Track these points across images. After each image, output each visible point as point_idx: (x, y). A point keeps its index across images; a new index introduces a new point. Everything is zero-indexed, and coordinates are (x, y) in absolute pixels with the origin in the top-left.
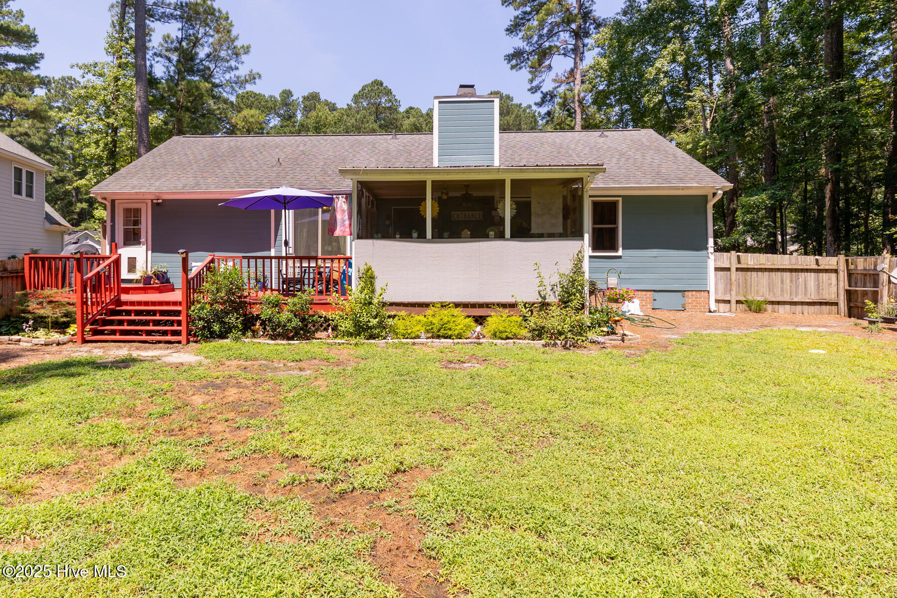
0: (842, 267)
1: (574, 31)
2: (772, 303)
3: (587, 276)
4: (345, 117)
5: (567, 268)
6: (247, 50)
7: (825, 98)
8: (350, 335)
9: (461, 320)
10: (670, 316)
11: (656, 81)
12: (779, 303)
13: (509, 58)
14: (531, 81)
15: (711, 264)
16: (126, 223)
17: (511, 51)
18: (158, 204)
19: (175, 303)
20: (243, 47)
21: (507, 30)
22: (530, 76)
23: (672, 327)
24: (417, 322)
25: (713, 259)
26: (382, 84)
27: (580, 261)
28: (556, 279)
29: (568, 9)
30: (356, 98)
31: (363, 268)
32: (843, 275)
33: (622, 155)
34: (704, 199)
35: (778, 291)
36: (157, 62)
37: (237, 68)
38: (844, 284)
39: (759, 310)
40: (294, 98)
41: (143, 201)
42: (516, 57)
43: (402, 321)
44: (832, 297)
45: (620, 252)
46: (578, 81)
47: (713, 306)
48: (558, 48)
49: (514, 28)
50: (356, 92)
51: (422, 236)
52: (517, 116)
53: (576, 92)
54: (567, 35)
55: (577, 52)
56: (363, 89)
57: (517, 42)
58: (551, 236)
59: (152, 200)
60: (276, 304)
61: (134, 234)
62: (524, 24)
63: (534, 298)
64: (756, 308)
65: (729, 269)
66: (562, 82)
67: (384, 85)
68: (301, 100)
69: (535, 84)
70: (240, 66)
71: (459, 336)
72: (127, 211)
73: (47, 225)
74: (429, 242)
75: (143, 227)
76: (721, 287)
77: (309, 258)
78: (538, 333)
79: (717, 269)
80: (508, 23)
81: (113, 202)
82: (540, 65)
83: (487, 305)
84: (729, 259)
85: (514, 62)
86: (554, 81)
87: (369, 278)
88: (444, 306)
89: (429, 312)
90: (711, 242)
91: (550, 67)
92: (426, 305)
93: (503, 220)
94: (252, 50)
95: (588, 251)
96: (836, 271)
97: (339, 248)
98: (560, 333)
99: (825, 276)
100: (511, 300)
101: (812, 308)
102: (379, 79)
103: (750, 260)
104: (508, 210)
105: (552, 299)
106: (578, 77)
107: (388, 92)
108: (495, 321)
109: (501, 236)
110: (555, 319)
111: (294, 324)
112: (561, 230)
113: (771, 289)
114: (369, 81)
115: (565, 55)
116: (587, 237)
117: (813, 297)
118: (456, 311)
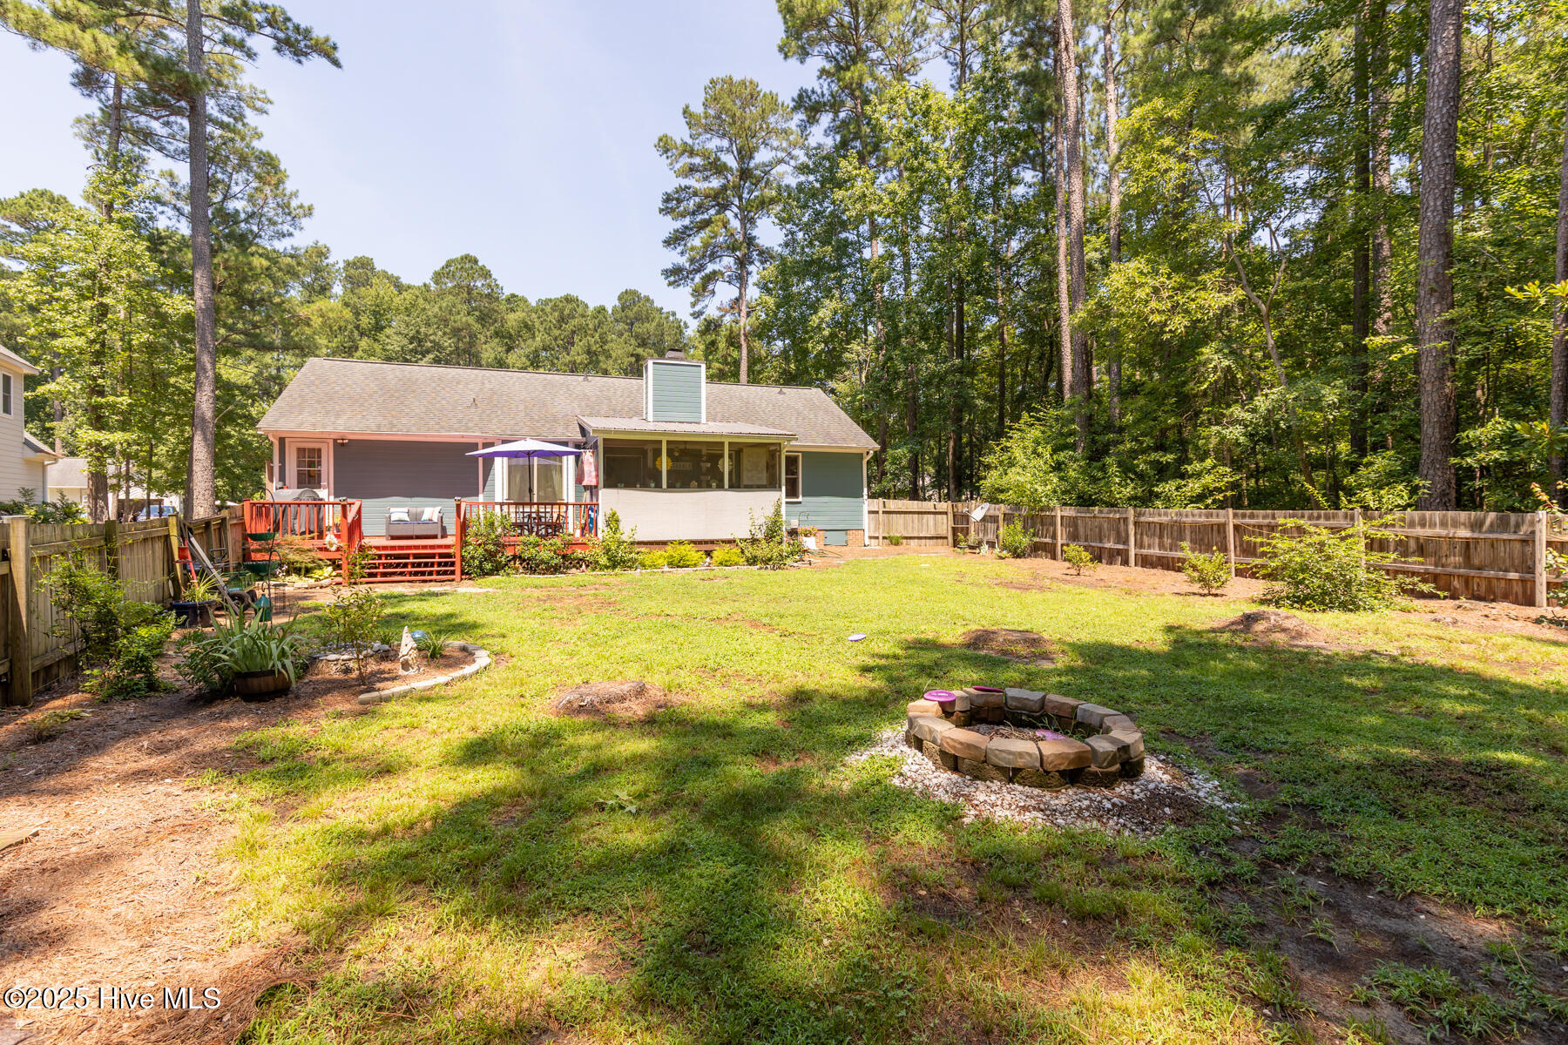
0: (950, 510)
1: (738, 258)
2: (906, 538)
3: (784, 518)
4: (421, 301)
5: (770, 512)
6: (309, 212)
7: (946, 372)
8: (607, 567)
9: (693, 554)
10: (838, 550)
11: (819, 328)
12: (911, 538)
13: (667, 273)
14: (693, 305)
15: (866, 509)
16: (299, 464)
17: (670, 266)
18: (343, 444)
19: (448, 547)
20: (301, 207)
21: (665, 242)
22: (693, 300)
23: (839, 556)
24: (658, 555)
25: (867, 504)
26: (476, 262)
27: (779, 506)
28: (762, 521)
29: (732, 235)
30: (438, 276)
31: (609, 513)
32: (950, 516)
33: (799, 413)
34: (861, 456)
35: (910, 529)
36: (163, 212)
37: (291, 235)
38: (951, 523)
39: (897, 544)
40: (331, 261)
41: (323, 440)
42: (675, 275)
43: (646, 555)
44: (944, 533)
45: (800, 499)
46: (743, 314)
47: (867, 541)
48: (722, 274)
49: (673, 241)
50: (438, 268)
51: (658, 486)
52: (659, 325)
53: (742, 324)
54: (731, 260)
55: (741, 279)
56: (448, 264)
57: (675, 257)
58: (760, 487)
59: (335, 440)
60: (537, 545)
61: (310, 476)
62: (683, 239)
63: (748, 536)
64: (895, 542)
65: (877, 512)
66: (727, 312)
67: (480, 264)
68: (341, 265)
69: (697, 308)
70: (296, 233)
71: (695, 565)
72: (301, 451)
73: (30, 454)
74: (664, 491)
75: (324, 468)
76: (872, 526)
77: (524, 504)
78: (752, 561)
79: (870, 512)
80: (666, 235)
81: (282, 441)
82: (704, 290)
83: (712, 542)
84: (877, 504)
85: (672, 279)
86: (719, 309)
87: (613, 521)
88: (681, 543)
89: (668, 548)
90: (865, 490)
91: (713, 292)
92: (665, 543)
93: (723, 474)
94: (315, 212)
95: (784, 500)
96: (946, 513)
97: (554, 493)
98: (770, 560)
99: (939, 516)
100: (729, 537)
101: (932, 541)
102: (472, 254)
103: (893, 504)
104: (726, 465)
105: (760, 536)
106: (744, 310)
107: (486, 274)
108: (719, 553)
109: (720, 487)
110: (763, 550)
111: (556, 561)
112: (765, 483)
113: (905, 528)
114: (457, 255)
115: (730, 283)
116: (784, 488)
117: (932, 533)
118: (689, 547)
